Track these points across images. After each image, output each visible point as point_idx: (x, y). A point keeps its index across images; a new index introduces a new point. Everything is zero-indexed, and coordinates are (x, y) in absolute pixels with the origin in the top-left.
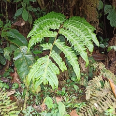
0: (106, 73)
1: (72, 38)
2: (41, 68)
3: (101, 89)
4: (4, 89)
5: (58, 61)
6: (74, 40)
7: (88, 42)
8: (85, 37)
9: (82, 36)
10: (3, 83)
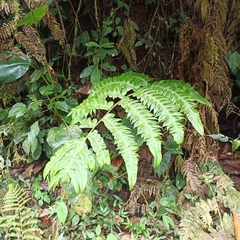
0: (228, 197)
1: (138, 113)
2: (67, 155)
3: (211, 229)
4: (41, 203)
5: (97, 147)
6: (141, 117)
7: (175, 124)
8: (170, 115)
9: (163, 113)
10: (42, 191)
